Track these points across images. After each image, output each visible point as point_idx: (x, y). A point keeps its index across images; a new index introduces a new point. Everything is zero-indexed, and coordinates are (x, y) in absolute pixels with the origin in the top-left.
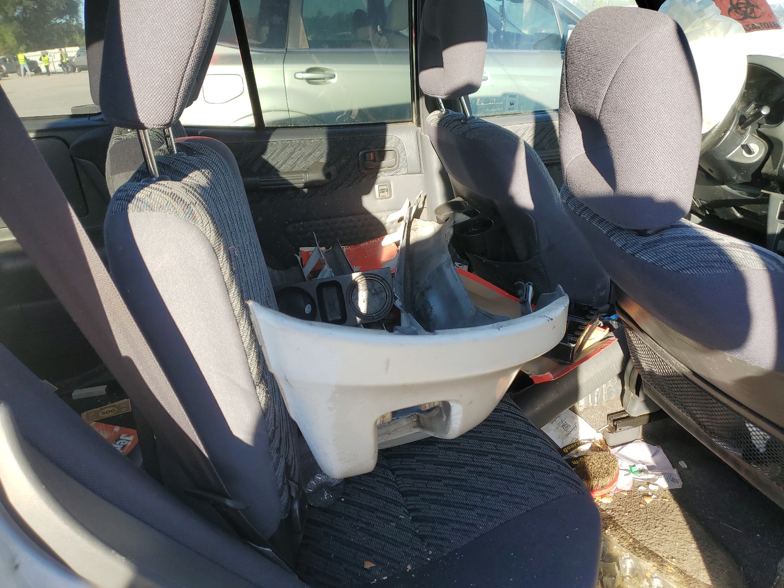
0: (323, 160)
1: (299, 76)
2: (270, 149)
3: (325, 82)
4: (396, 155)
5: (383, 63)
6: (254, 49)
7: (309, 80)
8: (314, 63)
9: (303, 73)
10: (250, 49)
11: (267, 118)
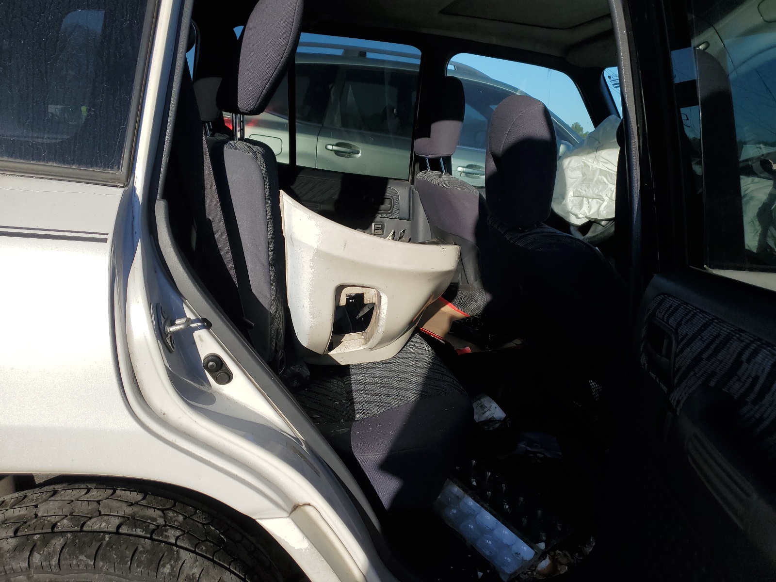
0: (336, 197)
1: (330, 147)
2: (297, 182)
3: (350, 156)
4: (392, 202)
5: (397, 148)
6: (299, 121)
7: (337, 153)
8: (345, 140)
9: (333, 145)
10: (297, 120)
11: (299, 163)
